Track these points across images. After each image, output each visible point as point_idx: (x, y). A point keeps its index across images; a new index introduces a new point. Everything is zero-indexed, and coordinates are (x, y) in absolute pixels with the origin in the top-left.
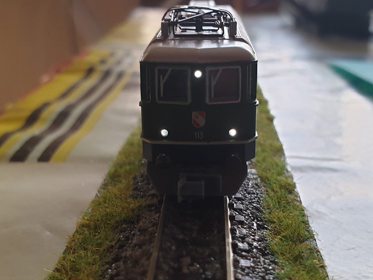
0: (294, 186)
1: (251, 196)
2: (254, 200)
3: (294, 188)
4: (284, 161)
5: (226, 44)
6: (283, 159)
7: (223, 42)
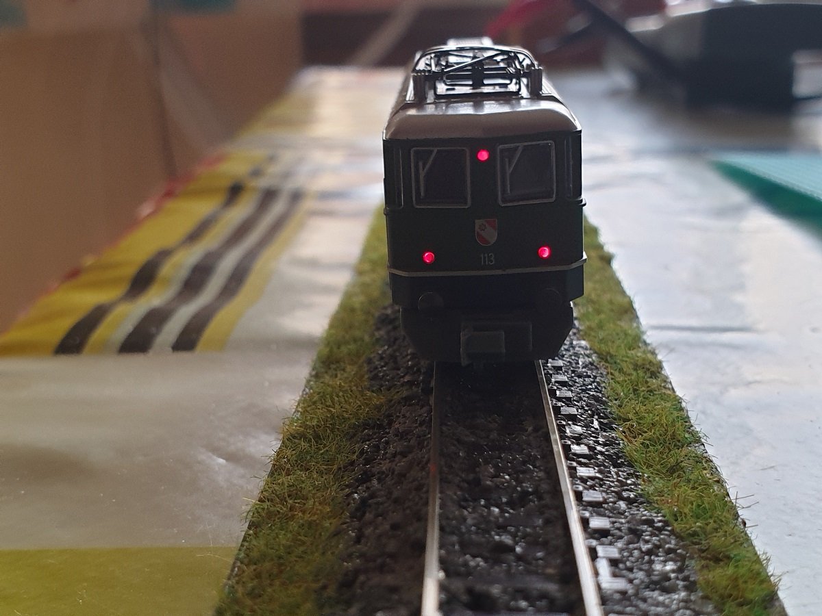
0: (660, 366)
1: (585, 380)
2: (590, 387)
3: (660, 370)
4: (638, 327)
5: (525, 106)
6: (635, 325)
7: (519, 103)
